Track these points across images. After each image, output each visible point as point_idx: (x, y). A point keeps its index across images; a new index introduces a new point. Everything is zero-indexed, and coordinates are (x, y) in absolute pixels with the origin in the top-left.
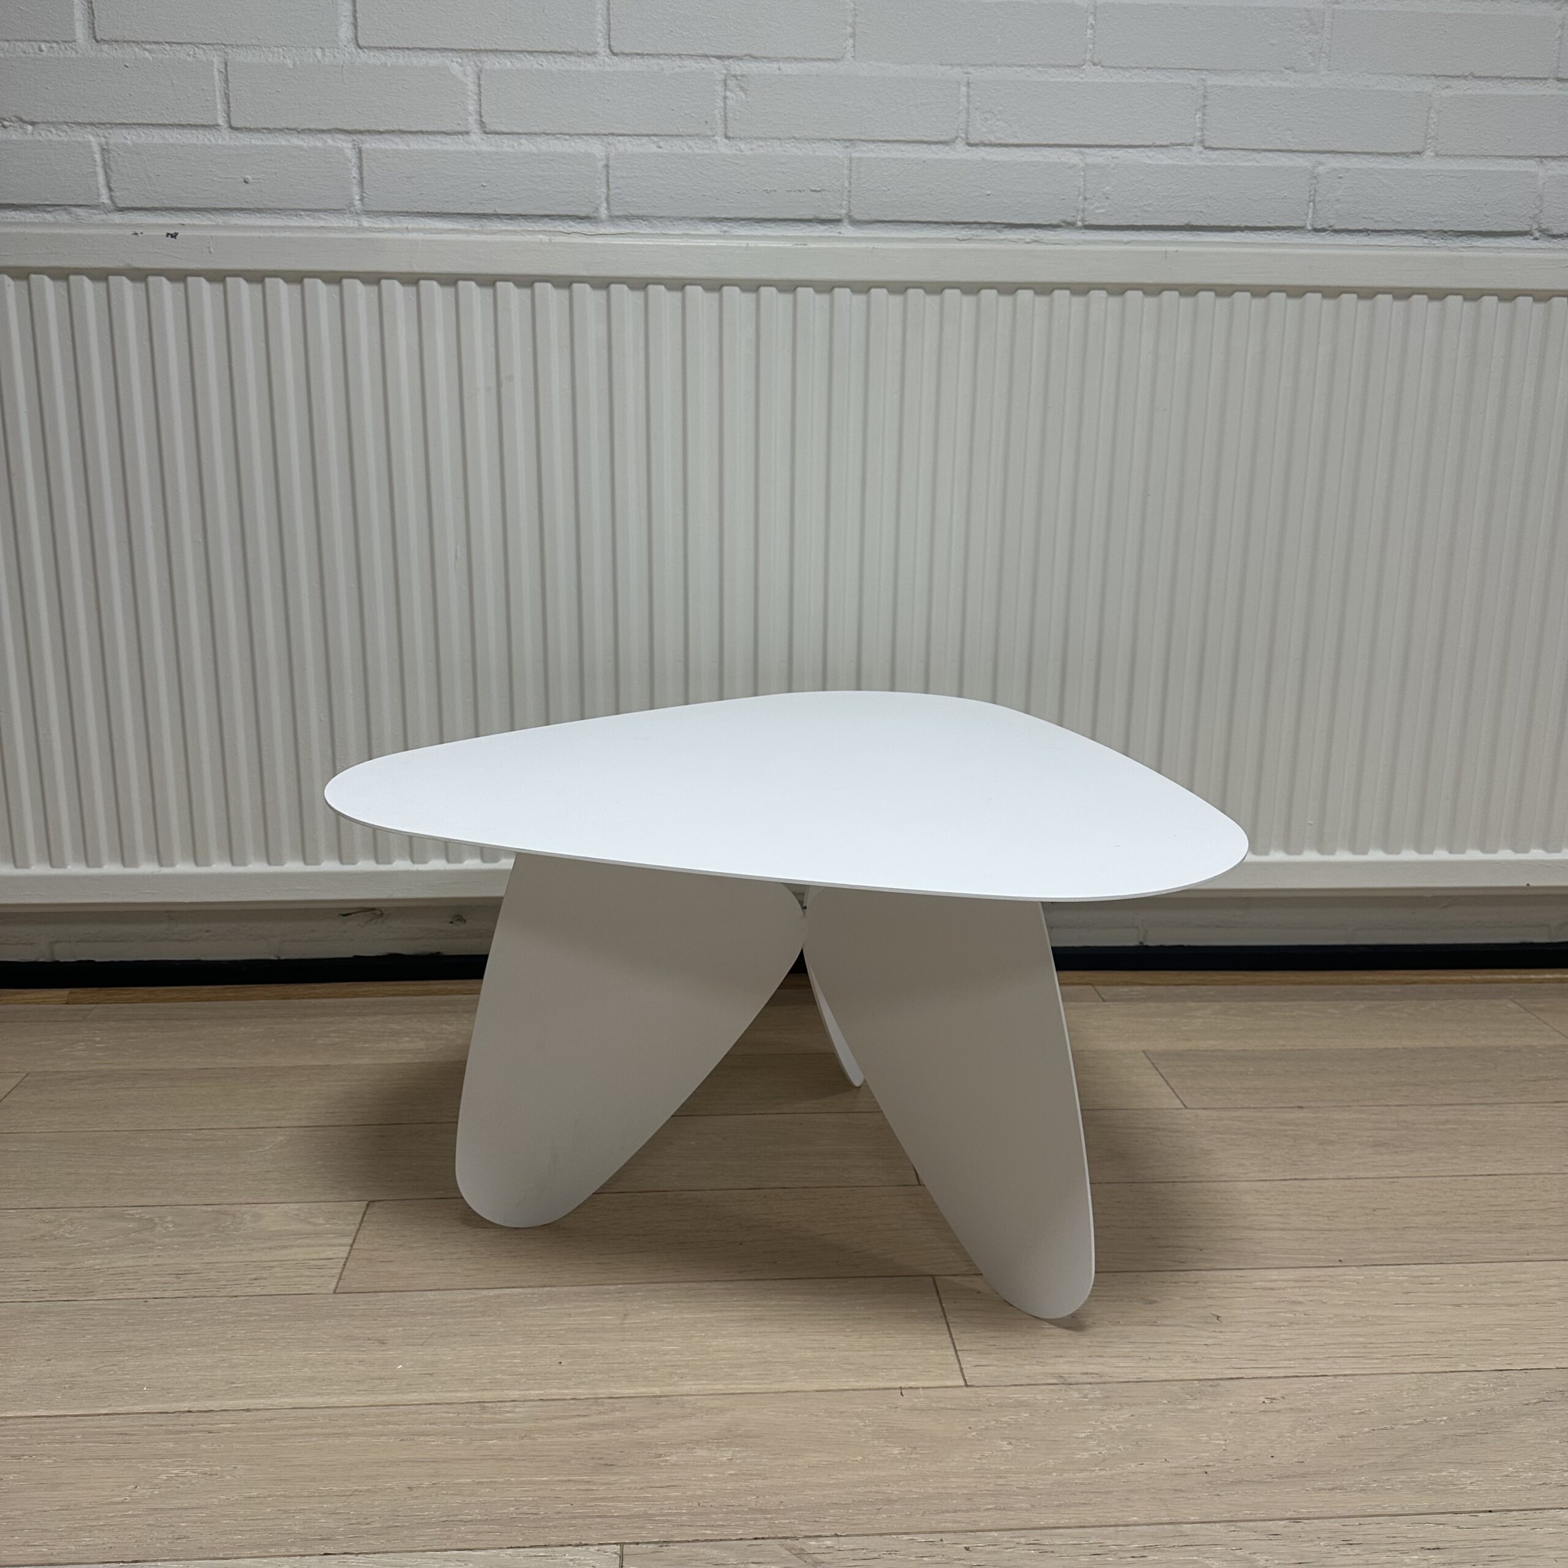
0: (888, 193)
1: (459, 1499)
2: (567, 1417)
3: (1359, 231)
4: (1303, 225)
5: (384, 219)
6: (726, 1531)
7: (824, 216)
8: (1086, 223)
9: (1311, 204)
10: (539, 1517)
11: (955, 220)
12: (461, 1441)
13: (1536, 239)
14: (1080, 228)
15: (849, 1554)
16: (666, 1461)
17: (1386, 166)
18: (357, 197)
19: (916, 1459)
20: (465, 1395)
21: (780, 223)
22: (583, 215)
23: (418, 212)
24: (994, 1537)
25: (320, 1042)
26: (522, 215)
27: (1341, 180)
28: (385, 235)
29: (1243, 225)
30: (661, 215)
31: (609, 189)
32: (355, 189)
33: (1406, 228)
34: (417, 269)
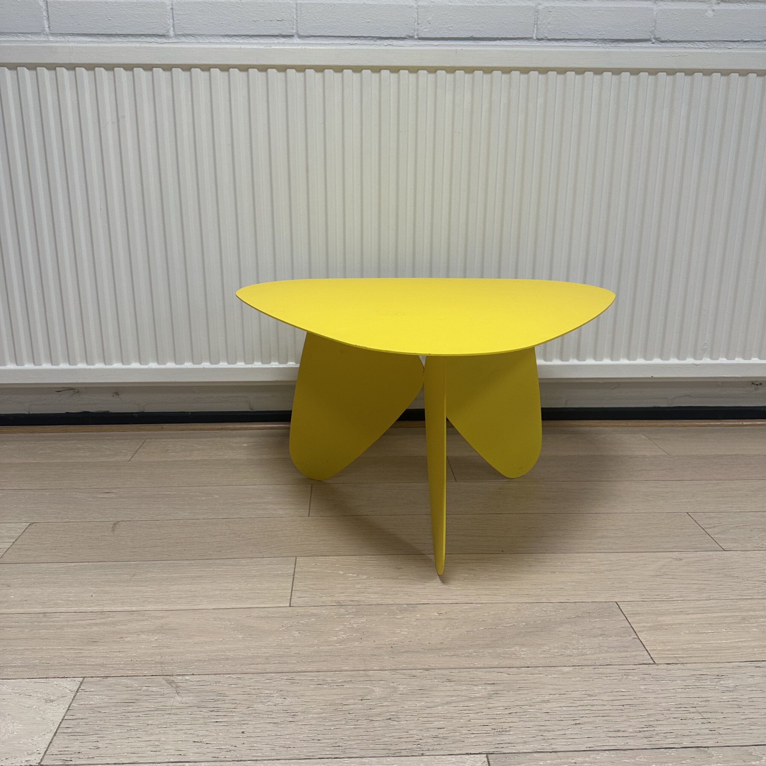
0: (316, 21)
1: (13, 656)
2: (84, 620)
3: (561, 40)
4: (531, 37)
5: (61, 37)
6: (139, 672)
7: (284, 34)
8: (419, 37)
9: (536, 26)
10: (49, 665)
11: (352, 35)
12: (27, 630)
13: (653, 43)
14: (416, 39)
15: (195, 683)
16: (124, 640)
17: (573, 5)
18: (47, 26)
19: (249, 640)
20: (38, 610)
21: (263, 38)
22: (160, 34)
23: (78, 34)
24: (272, 676)
25: (40, 452)
26: (130, 35)
27: (551, 13)
28: (57, 44)
29: (500, 37)
30: (201, 33)
31: (174, 21)
32: (46, 23)
33: (585, 38)
34: (73, 61)
